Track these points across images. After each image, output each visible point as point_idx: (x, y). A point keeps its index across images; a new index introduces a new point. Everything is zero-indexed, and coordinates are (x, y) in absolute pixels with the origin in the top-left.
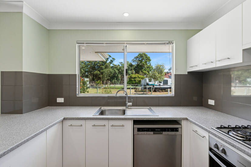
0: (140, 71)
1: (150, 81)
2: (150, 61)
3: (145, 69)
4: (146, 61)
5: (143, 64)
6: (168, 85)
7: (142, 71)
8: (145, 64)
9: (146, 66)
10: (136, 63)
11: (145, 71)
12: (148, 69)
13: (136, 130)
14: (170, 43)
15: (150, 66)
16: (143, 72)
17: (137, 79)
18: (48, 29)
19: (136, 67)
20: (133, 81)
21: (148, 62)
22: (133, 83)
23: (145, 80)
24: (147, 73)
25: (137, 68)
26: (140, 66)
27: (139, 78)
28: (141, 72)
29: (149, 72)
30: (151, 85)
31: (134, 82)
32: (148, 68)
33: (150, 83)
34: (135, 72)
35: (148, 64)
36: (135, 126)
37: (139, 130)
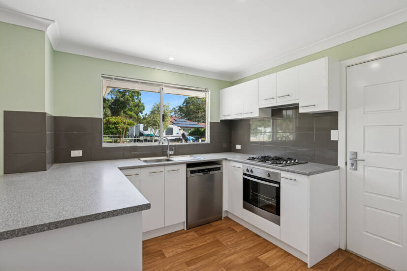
0: (120, 111)
1: (146, 129)
2: (140, 95)
3: (131, 109)
4: (133, 94)
5: (127, 99)
6: (173, 135)
7: (125, 112)
8: (131, 99)
9: (131, 103)
10: (114, 97)
11: (131, 111)
12: (136, 109)
13: (189, 173)
14: (206, 91)
15: (140, 104)
16: (127, 114)
17: (120, 125)
18: (54, 49)
19: (112, 103)
20: (113, 128)
21: (136, 97)
22: (112, 133)
23: (138, 128)
24: (135, 116)
25: (115, 105)
26: (121, 103)
27: (124, 124)
28: (122, 113)
29: (137, 115)
30: (148, 135)
31: (114, 130)
32: (135, 107)
33: (146, 133)
34: (112, 113)
35: (136, 101)
36: (188, 169)
37: (192, 172)
